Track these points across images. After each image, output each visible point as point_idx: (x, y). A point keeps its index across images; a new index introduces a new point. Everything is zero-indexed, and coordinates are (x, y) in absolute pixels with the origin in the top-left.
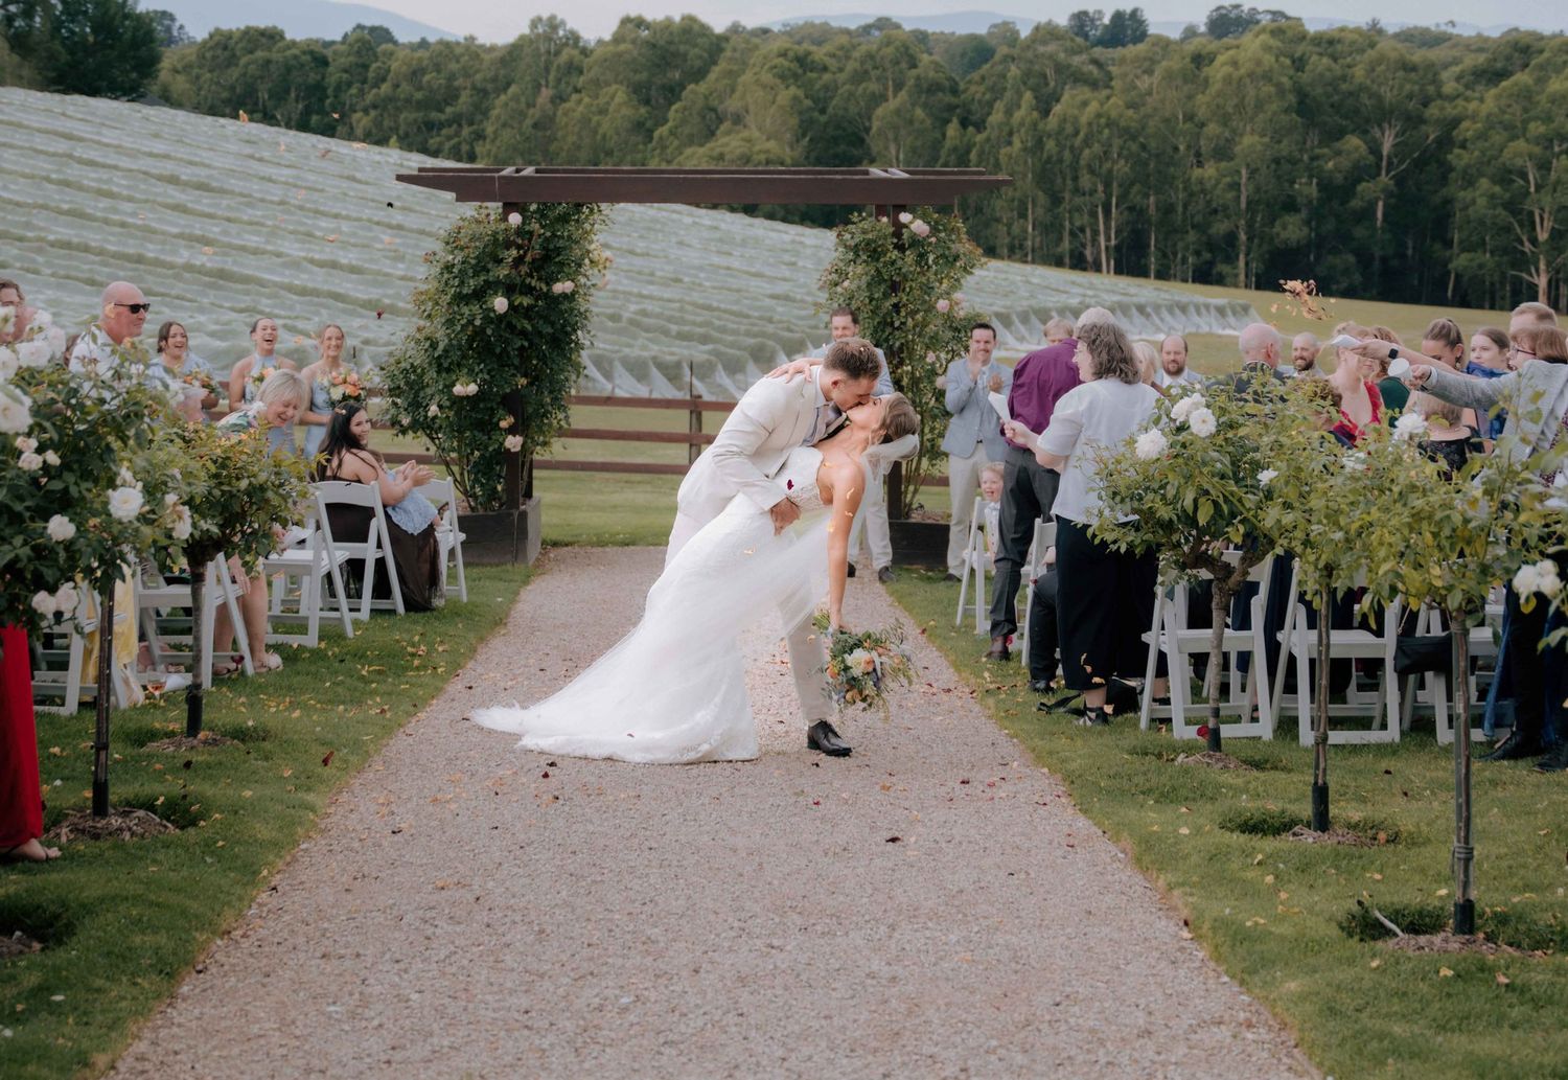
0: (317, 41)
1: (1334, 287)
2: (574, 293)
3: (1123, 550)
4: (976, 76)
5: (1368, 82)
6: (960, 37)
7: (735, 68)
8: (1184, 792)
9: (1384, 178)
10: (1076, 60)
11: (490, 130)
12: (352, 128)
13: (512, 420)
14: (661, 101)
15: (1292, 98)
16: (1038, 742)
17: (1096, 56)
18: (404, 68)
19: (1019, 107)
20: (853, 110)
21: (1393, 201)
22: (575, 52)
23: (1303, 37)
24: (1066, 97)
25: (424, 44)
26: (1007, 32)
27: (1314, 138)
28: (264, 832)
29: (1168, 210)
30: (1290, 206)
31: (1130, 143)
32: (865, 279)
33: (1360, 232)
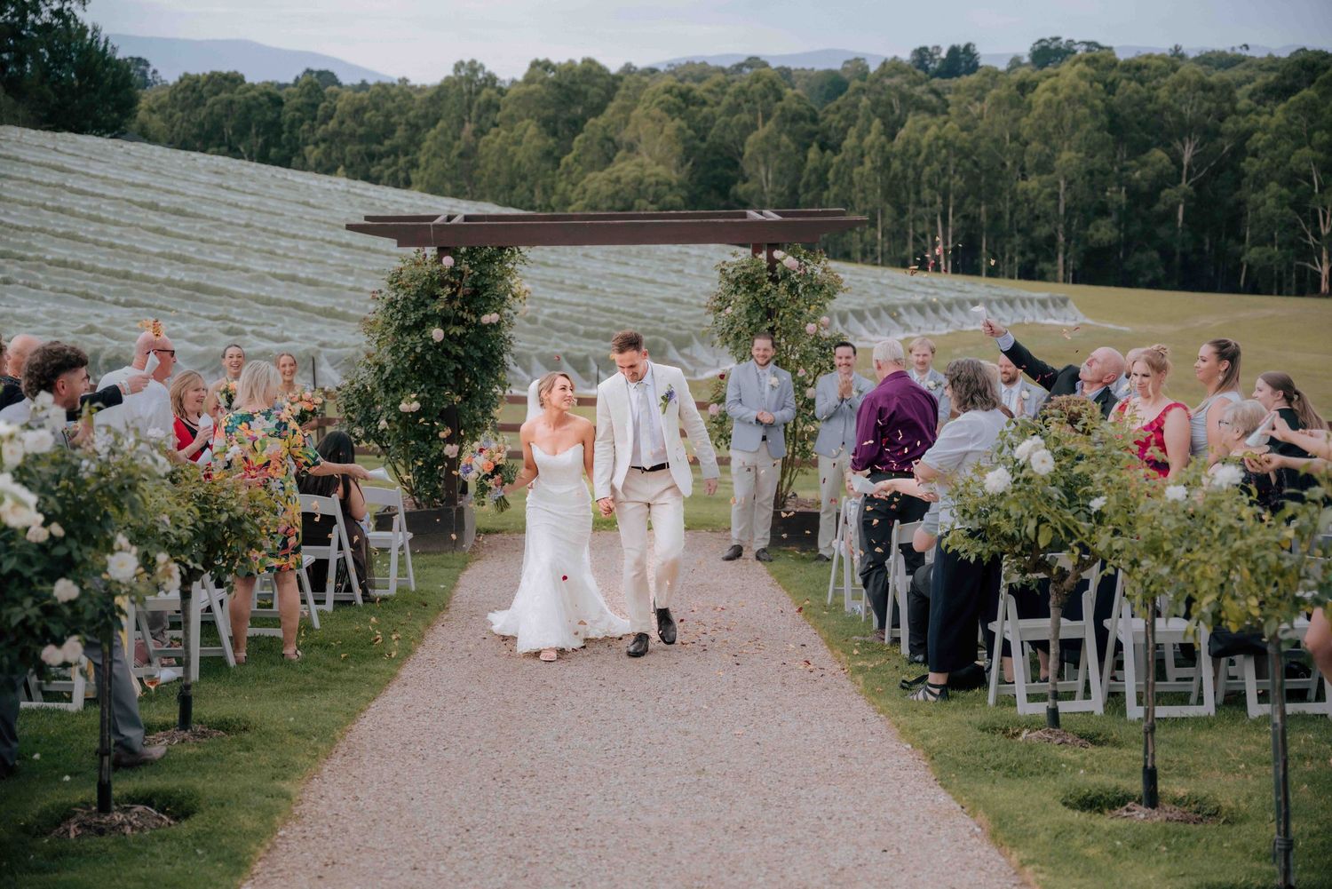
0: (272, 84)
1: (1141, 280)
2: (499, 323)
3: (972, 560)
4: (832, 106)
5: (1171, 102)
6: (818, 72)
7: (628, 103)
8: (1028, 767)
9: (1184, 185)
10: (918, 90)
11: (422, 160)
12: (305, 159)
13: (449, 431)
14: (566, 132)
15: (1104, 118)
16: (901, 718)
17: (935, 86)
18: (348, 108)
19: (869, 132)
20: (729, 137)
21: (1192, 204)
22: (493, 92)
23: (1114, 64)
24: (909, 123)
25: (364, 86)
26: (858, 66)
27: (1122, 153)
28: (248, 821)
29: (996, 217)
30: (1103, 211)
31: (964, 161)
32: (744, 308)
33: (1163, 232)
